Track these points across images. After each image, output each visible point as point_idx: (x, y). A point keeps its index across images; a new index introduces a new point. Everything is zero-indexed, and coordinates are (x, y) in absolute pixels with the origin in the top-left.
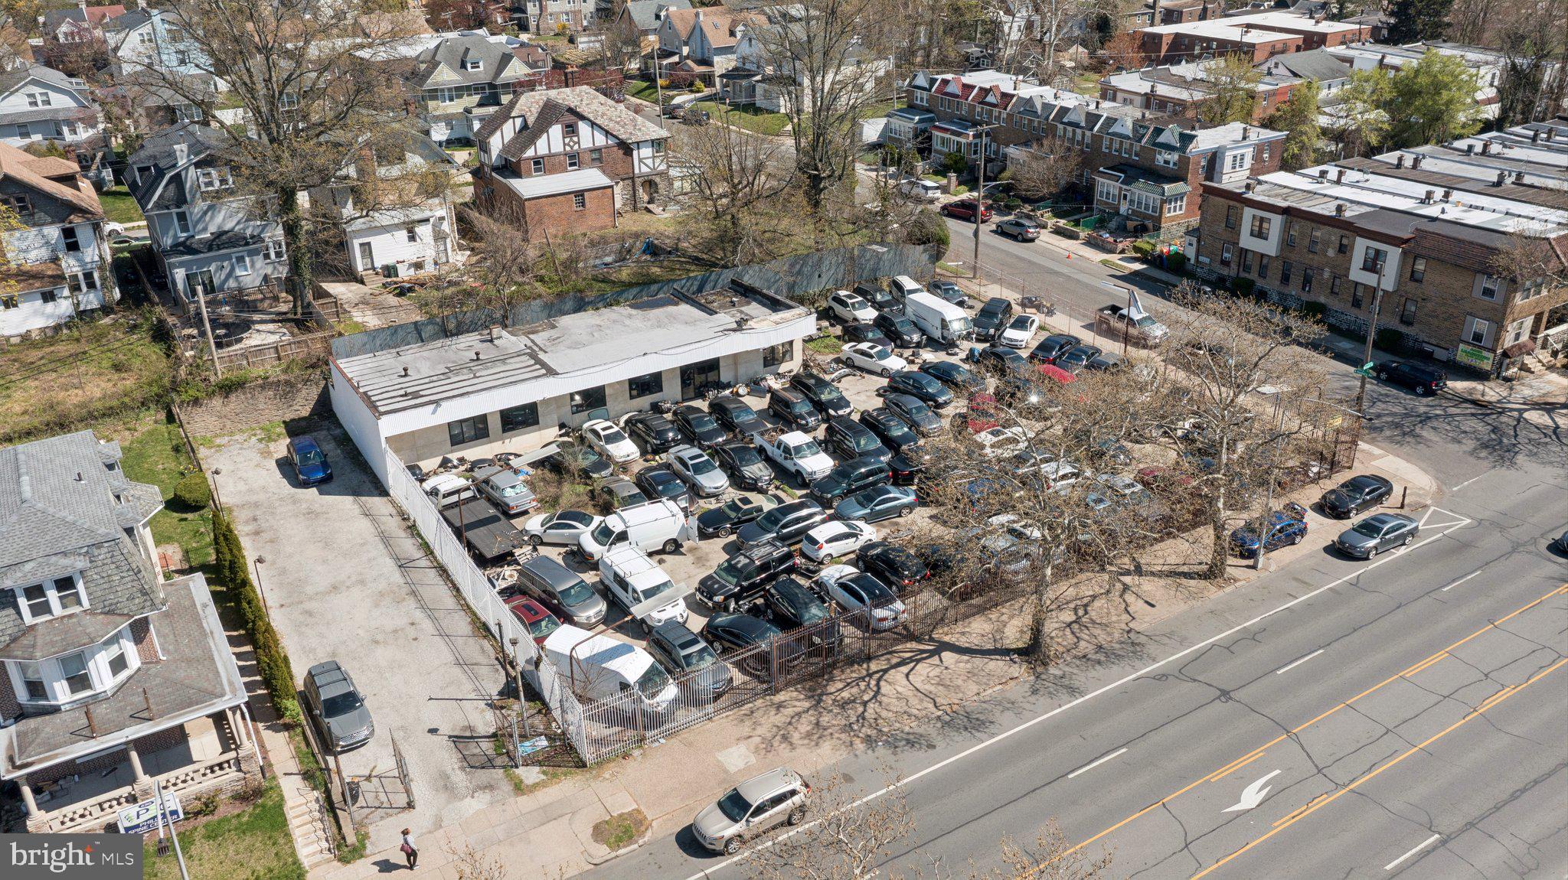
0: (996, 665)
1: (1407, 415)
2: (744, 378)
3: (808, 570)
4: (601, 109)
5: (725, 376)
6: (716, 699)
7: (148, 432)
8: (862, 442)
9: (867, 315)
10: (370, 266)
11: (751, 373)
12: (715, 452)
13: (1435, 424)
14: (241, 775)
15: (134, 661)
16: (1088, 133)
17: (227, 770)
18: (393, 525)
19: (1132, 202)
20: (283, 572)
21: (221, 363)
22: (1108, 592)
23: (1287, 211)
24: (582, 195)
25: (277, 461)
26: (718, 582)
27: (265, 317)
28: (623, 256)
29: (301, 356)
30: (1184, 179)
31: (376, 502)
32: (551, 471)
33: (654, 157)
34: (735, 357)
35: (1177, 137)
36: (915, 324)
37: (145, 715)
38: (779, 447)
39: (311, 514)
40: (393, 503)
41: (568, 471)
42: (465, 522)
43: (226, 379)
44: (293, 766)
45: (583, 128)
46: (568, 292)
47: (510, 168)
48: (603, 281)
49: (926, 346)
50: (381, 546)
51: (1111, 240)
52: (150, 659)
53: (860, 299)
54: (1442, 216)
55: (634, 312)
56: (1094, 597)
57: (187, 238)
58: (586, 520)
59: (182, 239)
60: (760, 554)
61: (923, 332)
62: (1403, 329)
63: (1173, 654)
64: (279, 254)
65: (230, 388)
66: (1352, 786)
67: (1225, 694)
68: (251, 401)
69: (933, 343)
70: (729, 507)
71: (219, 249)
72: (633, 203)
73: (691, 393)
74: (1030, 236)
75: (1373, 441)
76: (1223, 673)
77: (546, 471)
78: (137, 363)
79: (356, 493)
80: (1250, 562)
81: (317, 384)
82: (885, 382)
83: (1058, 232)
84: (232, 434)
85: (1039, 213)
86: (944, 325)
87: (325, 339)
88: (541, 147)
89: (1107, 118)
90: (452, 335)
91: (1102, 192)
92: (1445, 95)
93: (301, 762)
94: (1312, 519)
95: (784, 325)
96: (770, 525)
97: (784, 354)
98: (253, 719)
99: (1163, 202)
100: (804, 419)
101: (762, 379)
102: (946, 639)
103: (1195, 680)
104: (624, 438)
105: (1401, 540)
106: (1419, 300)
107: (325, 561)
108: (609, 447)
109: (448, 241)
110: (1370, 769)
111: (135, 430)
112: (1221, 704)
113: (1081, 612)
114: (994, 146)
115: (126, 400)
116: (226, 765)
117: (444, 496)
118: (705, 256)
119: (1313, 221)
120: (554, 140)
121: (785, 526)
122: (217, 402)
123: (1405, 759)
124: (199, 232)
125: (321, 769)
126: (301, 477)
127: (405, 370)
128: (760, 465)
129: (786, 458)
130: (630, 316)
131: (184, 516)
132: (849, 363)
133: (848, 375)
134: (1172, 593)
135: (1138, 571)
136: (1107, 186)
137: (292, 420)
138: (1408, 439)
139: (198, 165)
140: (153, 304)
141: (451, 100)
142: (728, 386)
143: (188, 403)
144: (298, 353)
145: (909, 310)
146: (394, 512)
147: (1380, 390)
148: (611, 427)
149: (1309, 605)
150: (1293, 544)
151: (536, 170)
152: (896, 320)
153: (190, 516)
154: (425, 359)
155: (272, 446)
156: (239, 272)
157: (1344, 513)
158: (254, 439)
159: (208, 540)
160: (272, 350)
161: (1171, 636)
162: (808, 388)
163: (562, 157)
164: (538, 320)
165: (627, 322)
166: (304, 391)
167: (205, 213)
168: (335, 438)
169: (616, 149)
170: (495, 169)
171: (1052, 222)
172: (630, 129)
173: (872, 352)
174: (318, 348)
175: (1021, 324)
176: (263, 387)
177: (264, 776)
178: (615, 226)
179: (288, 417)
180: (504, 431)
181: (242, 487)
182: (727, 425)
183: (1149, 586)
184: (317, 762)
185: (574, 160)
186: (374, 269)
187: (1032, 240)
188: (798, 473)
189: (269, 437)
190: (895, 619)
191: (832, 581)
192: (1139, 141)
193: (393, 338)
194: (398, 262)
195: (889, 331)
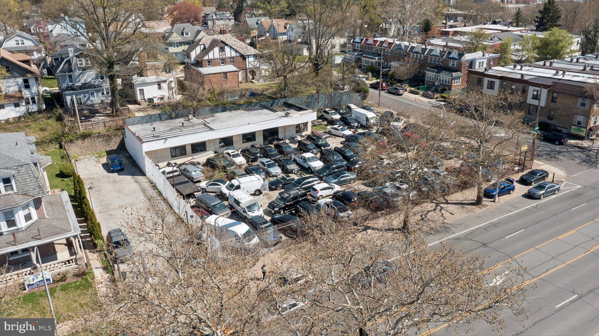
0: (390, 234)
1: (552, 151)
2: (288, 137)
3: (313, 201)
4: (234, 43)
5: (281, 136)
6: (275, 245)
7: (52, 151)
8: (335, 157)
9: (337, 117)
10: (143, 98)
11: (291, 135)
12: (276, 161)
13: (563, 154)
14: (77, 266)
15: (35, 217)
16: (422, 56)
17: (72, 264)
18: (147, 186)
19: (440, 80)
20: (102, 201)
21: (82, 128)
22: (435, 210)
23: (501, 78)
24: (226, 74)
25: (102, 164)
26: (276, 203)
27: (100, 115)
28: (242, 96)
29: (114, 126)
30: (460, 71)
31: (141, 178)
32: (211, 168)
33: (254, 61)
34: (285, 127)
35: (457, 55)
36: (356, 120)
37: (38, 237)
38: (301, 158)
39: (115, 182)
40: (147, 178)
41: (217, 167)
42: (175, 183)
43: (84, 133)
44: (99, 265)
45: (227, 49)
46: (219, 105)
47: (199, 63)
48: (233, 104)
49: (360, 128)
50: (141, 193)
51: (432, 94)
52: (41, 217)
53: (334, 111)
54: (563, 78)
55: (245, 112)
56: (429, 211)
57: (72, 85)
58: (224, 182)
59: (70, 86)
60: (294, 193)
61: (359, 123)
62: (549, 122)
63: (462, 231)
64: (107, 93)
65: (85, 136)
66: (539, 277)
67: (484, 245)
68: (93, 142)
69: (362, 127)
70: (282, 179)
71: (84, 89)
72: (246, 79)
73: (267, 142)
74: (400, 93)
75: (539, 160)
76: (483, 237)
77: (209, 168)
78: (49, 128)
79: (133, 174)
80: (493, 200)
81: (119, 136)
82: (344, 139)
83: (411, 92)
84: (85, 155)
85: (403, 86)
86: (367, 119)
87: (123, 120)
88: (211, 56)
89: (430, 49)
90: (173, 119)
91: (428, 77)
92: (560, 44)
93: (103, 264)
94: (517, 185)
95: (304, 115)
96: (297, 184)
97: (304, 129)
98: (84, 248)
99: (452, 79)
100: (312, 150)
101: (295, 137)
102: (369, 225)
103: (472, 240)
104: (240, 156)
105: (553, 192)
106: (555, 110)
107: (119, 197)
108: (234, 159)
109: (174, 90)
110: (547, 271)
111: (47, 151)
112: (483, 248)
113: (424, 216)
114: (386, 63)
115: (44, 139)
116: (71, 261)
117: (167, 174)
118: (273, 96)
119: (512, 81)
120: (215, 53)
121: (304, 185)
122: (80, 142)
123: (561, 268)
124: (77, 82)
125: (111, 266)
126: (111, 168)
127: (154, 128)
128: (294, 165)
129: (304, 162)
130: (243, 113)
131: (63, 179)
132: (330, 133)
133: (329, 137)
134: (461, 210)
135: (447, 203)
136: (430, 75)
137: (109, 151)
138: (553, 159)
139: (77, 57)
140: (57, 108)
141: (178, 47)
142: (282, 140)
143: (68, 142)
144: (113, 124)
145: (353, 115)
146: (147, 181)
147: (541, 143)
148: (235, 152)
149: (517, 214)
150: (509, 194)
151: (209, 65)
152: (348, 118)
153: (65, 179)
154: (162, 126)
155: (101, 159)
156: (91, 98)
157: (529, 183)
158: (94, 157)
159: (72, 187)
160: (102, 123)
161: (460, 225)
162: (313, 140)
163: (219, 60)
164: (207, 114)
165: (242, 115)
166: (114, 139)
167: (79, 75)
168: (126, 157)
169: (240, 58)
170: (193, 64)
171: (409, 89)
172: (245, 50)
173: (339, 128)
174: (120, 123)
175: (398, 120)
176: (98, 137)
177: (87, 267)
178: (239, 87)
179: (108, 149)
180: (192, 153)
181: (87, 172)
182: (281, 152)
183: (451, 207)
184: (109, 263)
185: (223, 61)
186: (144, 99)
187: (401, 95)
188: (309, 168)
189: (100, 156)
190: (348, 217)
191: (322, 204)
192: (443, 57)
193: (150, 119)
194: (154, 97)
195: (345, 122)
